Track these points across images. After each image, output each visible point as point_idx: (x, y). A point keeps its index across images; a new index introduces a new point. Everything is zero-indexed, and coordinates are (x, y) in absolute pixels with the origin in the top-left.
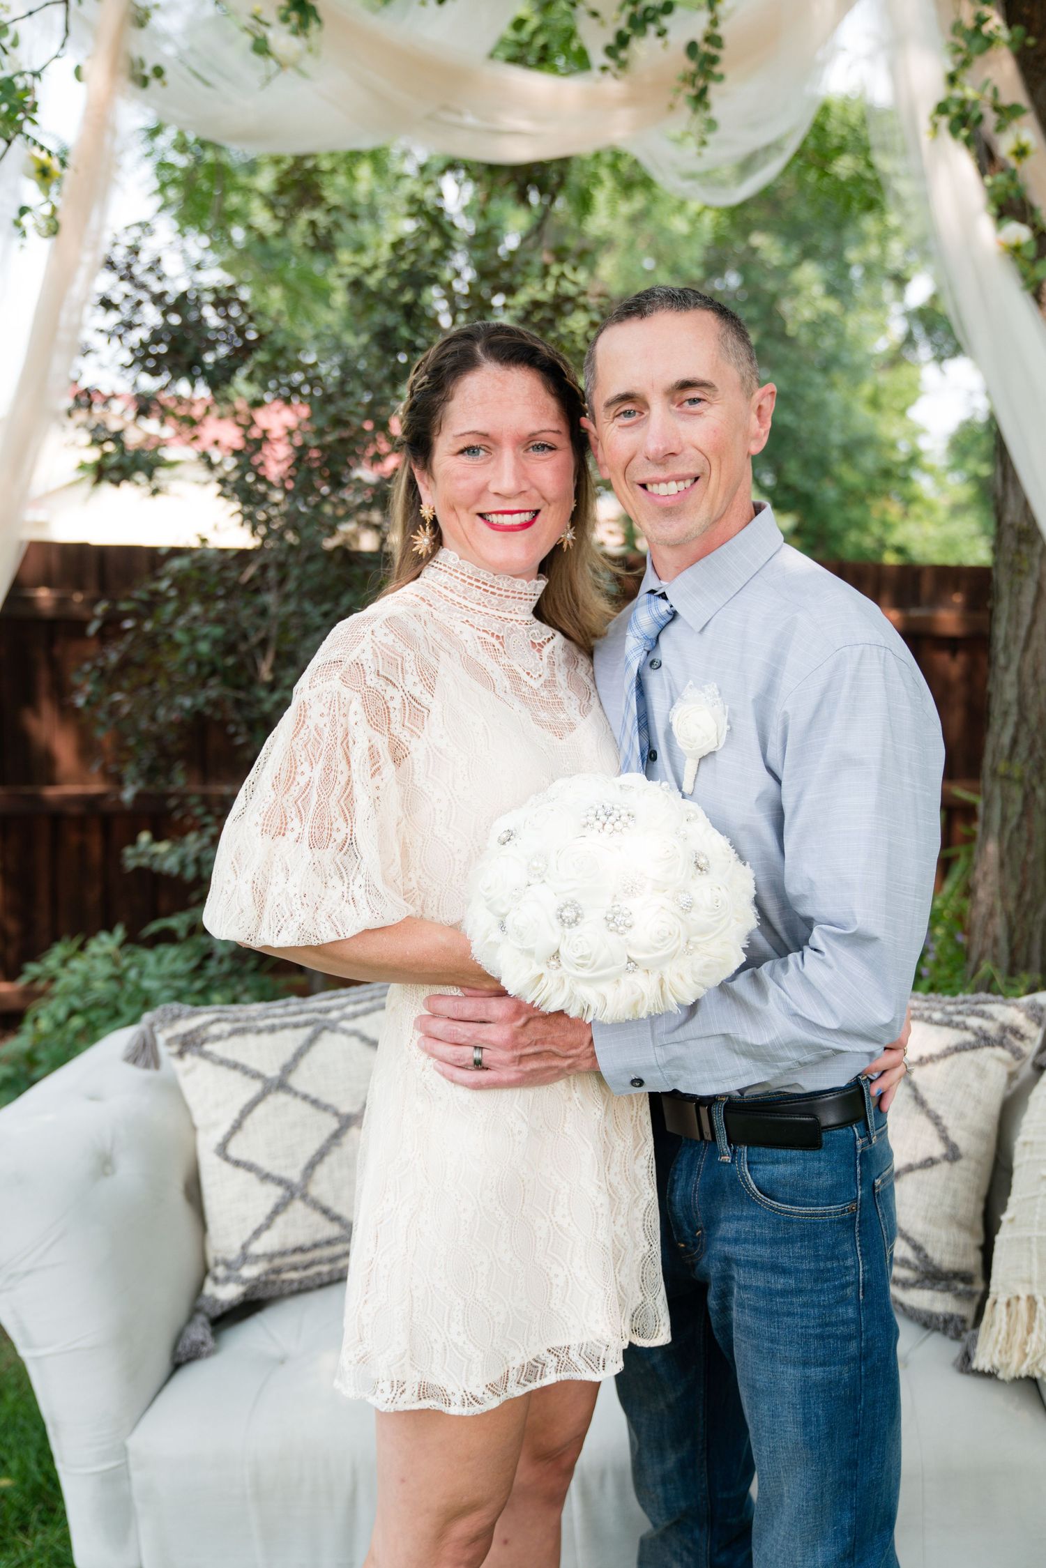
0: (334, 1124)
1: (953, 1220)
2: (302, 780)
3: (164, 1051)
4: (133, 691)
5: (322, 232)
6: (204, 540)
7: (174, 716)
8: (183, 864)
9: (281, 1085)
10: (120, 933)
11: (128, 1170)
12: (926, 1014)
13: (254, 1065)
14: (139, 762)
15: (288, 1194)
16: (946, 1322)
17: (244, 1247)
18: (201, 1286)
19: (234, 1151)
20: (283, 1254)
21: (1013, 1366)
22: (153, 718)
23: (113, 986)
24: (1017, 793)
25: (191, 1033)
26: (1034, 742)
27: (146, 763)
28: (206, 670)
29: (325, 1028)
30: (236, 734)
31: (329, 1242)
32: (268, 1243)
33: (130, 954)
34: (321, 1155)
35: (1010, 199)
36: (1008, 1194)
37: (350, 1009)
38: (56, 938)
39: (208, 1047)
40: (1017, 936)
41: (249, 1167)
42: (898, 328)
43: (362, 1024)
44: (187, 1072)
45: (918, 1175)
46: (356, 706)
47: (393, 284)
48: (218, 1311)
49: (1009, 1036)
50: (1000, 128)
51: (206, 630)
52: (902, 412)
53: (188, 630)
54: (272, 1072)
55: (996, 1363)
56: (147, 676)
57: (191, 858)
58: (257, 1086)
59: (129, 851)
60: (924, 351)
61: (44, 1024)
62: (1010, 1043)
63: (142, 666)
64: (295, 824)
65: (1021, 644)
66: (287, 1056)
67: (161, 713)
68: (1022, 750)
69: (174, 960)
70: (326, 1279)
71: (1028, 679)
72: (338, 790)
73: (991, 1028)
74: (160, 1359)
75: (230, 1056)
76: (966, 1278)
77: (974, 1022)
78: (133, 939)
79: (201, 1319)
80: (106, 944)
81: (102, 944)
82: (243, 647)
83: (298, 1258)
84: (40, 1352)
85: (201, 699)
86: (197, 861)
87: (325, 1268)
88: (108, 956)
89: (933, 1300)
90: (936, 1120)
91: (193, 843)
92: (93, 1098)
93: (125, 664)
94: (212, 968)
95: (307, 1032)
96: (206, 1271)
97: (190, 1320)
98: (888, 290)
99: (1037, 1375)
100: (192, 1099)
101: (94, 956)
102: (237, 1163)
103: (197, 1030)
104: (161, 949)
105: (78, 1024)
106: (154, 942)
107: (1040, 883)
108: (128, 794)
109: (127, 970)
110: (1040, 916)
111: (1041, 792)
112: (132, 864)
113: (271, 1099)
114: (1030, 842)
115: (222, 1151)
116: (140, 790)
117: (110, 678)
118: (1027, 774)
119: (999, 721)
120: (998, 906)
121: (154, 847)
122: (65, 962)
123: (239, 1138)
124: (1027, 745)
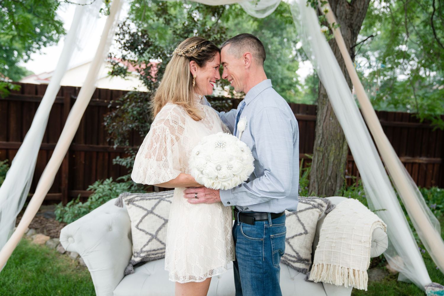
0: (163, 222)
1: (306, 247)
2: (154, 147)
3: (124, 203)
4: (118, 123)
5: (167, 20)
6: (136, 89)
7: (127, 129)
8: (127, 164)
9: (151, 212)
10: (111, 179)
11: (115, 230)
12: (301, 201)
13: (145, 207)
14: (118, 139)
15: (152, 237)
16: (303, 270)
17: (141, 249)
18: (131, 258)
19: (140, 227)
20: (150, 251)
21: (318, 279)
22: (122, 130)
23: (110, 191)
24: (321, 154)
25: (131, 199)
26: (325, 143)
27: (120, 140)
28: (135, 119)
29: (162, 200)
30: (141, 134)
31: (161, 249)
32: (147, 248)
33: (114, 184)
34: (160, 229)
35: (323, 21)
36: (318, 241)
37: (168, 196)
38: (96, 180)
39: (135, 203)
40: (320, 187)
41: (143, 231)
42: (294, 53)
43: (170, 199)
44: (129, 208)
45: (298, 237)
46: (168, 130)
47: (182, 32)
48: (135, 264)
49: (320, 206)
50: (322, 6)
51: (135, 109)
52: (295, 72)
53: (132, 109)
54: (149, 209)
55: (314, 279)
56: (121, 119)
57: (129, 162)
58: (146, 212)
59: (114, 160)
60: (300, 59)
61: (94, 200)
62: (320, 208)
63: (120, 117)
64: (153, 157)
65: (323, 121)
66: (153, 206)
67: (124, 128)
68: (323, 144)
69: (124, 186)
70: (160, 257)
71: (324, 129)
72: (163, 149)
73: (316, 204)
74: (121, 274)
75: (140, 205)
76: (308, 260)
77: (312, 203)
78: (114, 180)
79: (131, 265)
80: (108, 181)
81: (107, 182)
82: (144, 114)
83: (154, 252)
84: (94, 270)
85: (134, 125)
86: (130, 163)
87: (160, 255)
88: (108, 184)
89: (300, 265)
90: (303, 225)
91: (129, 159)
92: (107, 213)
93: (117, 116)
94: (133, 188)
95: (158, 200)
96: (132, 254)
97: (128, 265)
98: (292, 44)
99: (323, 281)
100: (130, 215)
101: (105, 184)
102: (141, 230)
103: (132, 198)
104: (121, 184)
105: (101, 200)
106: (119, 182)
107: (325, 175)
108: (115, 147)
109: (113, 188)
110: (325, 182)
111: (326, 154)
112: (115, 163)
113: (149, 215)
114: (323, 166)
115: (137, 227)
116: (118, 146)
117: (113, 119)
118: (323, 150)
119: (318, 138)
120: (316, 180)
121: (120, 160)
122: (98, 186)
123: (141, 224)
124: (324, 143)
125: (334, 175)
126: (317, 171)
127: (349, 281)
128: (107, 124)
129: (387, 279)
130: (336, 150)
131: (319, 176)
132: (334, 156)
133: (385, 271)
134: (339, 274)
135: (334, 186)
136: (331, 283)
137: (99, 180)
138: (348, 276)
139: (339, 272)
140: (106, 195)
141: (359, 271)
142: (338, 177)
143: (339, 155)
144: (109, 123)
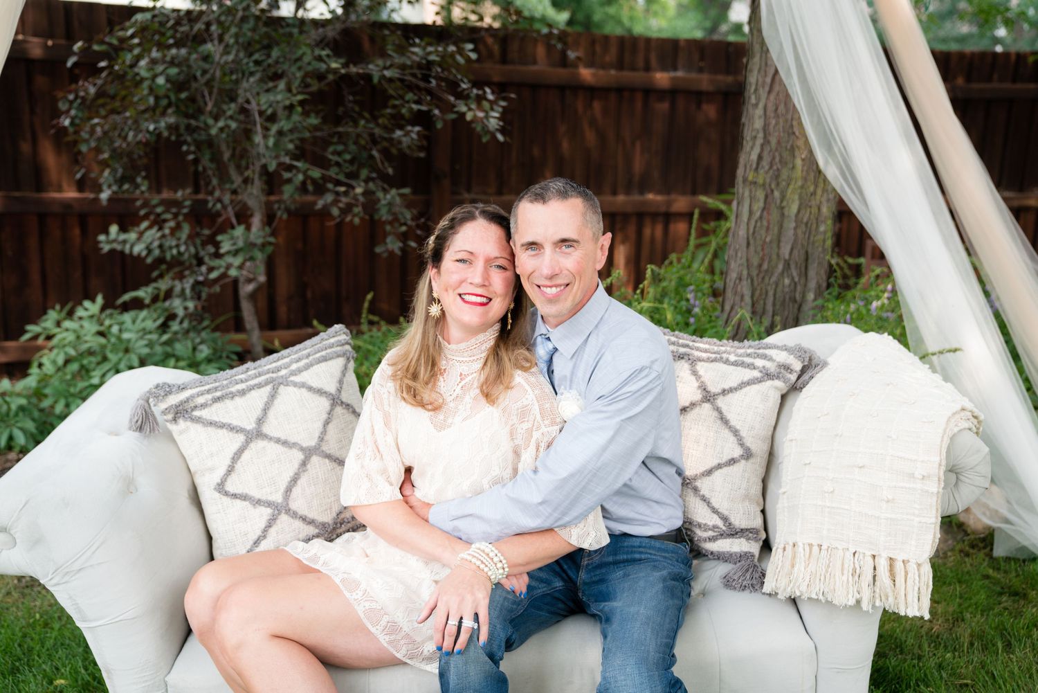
1: (747, 497)
7: (141, 137)
8: (150, 251)
9: (256, 434)
10: (100, 300)
12: (724, 356)
13: (235, 423)
14: (114, 171)
15: (276, 512)
19: (230, 487)
22: (125, 140)
23: (102, 340)
24: (760, 194)
25: (182, 403)
26: (774, 158)
27: (119, 172)
28: (163, 102)
29: (281, 384)
30: (188, 152)
33: (111, 316)
34: (294, 480)
37: (296, 366)
39: (197, 413)
40: (757, 293)
41: (244, 497)
43: (305, 378)
45: (725, 470)
49: (783, 371)
51: (162, 68)
53: (150, 68)
54: (250, 425)
56: (118, 105)
58: (241, 438)
59: (102, 238)
61: (49, 368)
62: (783, 375)
63: (113, 97)
65: (767, 88)
66: (258, 412)
67: (131, 135)
68: (765, 164)
69: (145, 319)
71: (770, 113)
73: (771, 366)
75: (216, 418)
76: (753, 530)
77: (759, 363)
78: (110, 304)
80: (92, 307)
81: (86, 309)
82: (193, 85)
85: (162, 124)
88: (92, 317)
89: (733, 545)
90: (736, 432)
93: (101, 95)
94: (175, 326)
95: (268, 388)
99: (798, 595)
101: (81, 318)
102: (235, 496)
104: (133, 313)
105: (74, 367)
106: (126, 308)
107: (774, 257)
108: (104, 196)
109: (110, 326)
110: (774, 279)
111: (777, 194)
112: (106, 248)
113: (252, 445)
114: (768, 228)
115: (221, 488)
116: (114, 193)
117: (90, 107)
118: (768, 181)
119: (750, 144)
120: (745, 273)
121: (123, 237)
122: (58, 324)
123: (233, 476)
124: (769, 160)
125: (798, 256)
126: (748, 244)
127: (878, 591)
128: (72, 123)
129: (961, 551)
130: (805, 179)
131: (755, 261)
132: (800, 198)
133: (955, 529)
134: (845, 572)
135: (799, 288)
136: (821, 597)
137: (58, 307)
138: (874, 577)
139: (846, 566)
140: (90, 353)
141: (908, 561)
142: (810, 261)
143: (814, 194)
144: (77, 121)
